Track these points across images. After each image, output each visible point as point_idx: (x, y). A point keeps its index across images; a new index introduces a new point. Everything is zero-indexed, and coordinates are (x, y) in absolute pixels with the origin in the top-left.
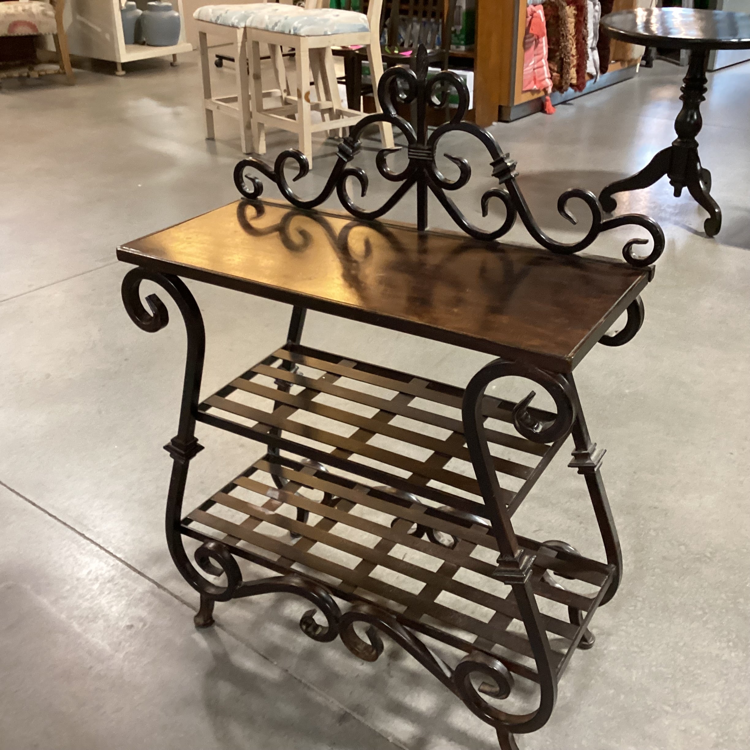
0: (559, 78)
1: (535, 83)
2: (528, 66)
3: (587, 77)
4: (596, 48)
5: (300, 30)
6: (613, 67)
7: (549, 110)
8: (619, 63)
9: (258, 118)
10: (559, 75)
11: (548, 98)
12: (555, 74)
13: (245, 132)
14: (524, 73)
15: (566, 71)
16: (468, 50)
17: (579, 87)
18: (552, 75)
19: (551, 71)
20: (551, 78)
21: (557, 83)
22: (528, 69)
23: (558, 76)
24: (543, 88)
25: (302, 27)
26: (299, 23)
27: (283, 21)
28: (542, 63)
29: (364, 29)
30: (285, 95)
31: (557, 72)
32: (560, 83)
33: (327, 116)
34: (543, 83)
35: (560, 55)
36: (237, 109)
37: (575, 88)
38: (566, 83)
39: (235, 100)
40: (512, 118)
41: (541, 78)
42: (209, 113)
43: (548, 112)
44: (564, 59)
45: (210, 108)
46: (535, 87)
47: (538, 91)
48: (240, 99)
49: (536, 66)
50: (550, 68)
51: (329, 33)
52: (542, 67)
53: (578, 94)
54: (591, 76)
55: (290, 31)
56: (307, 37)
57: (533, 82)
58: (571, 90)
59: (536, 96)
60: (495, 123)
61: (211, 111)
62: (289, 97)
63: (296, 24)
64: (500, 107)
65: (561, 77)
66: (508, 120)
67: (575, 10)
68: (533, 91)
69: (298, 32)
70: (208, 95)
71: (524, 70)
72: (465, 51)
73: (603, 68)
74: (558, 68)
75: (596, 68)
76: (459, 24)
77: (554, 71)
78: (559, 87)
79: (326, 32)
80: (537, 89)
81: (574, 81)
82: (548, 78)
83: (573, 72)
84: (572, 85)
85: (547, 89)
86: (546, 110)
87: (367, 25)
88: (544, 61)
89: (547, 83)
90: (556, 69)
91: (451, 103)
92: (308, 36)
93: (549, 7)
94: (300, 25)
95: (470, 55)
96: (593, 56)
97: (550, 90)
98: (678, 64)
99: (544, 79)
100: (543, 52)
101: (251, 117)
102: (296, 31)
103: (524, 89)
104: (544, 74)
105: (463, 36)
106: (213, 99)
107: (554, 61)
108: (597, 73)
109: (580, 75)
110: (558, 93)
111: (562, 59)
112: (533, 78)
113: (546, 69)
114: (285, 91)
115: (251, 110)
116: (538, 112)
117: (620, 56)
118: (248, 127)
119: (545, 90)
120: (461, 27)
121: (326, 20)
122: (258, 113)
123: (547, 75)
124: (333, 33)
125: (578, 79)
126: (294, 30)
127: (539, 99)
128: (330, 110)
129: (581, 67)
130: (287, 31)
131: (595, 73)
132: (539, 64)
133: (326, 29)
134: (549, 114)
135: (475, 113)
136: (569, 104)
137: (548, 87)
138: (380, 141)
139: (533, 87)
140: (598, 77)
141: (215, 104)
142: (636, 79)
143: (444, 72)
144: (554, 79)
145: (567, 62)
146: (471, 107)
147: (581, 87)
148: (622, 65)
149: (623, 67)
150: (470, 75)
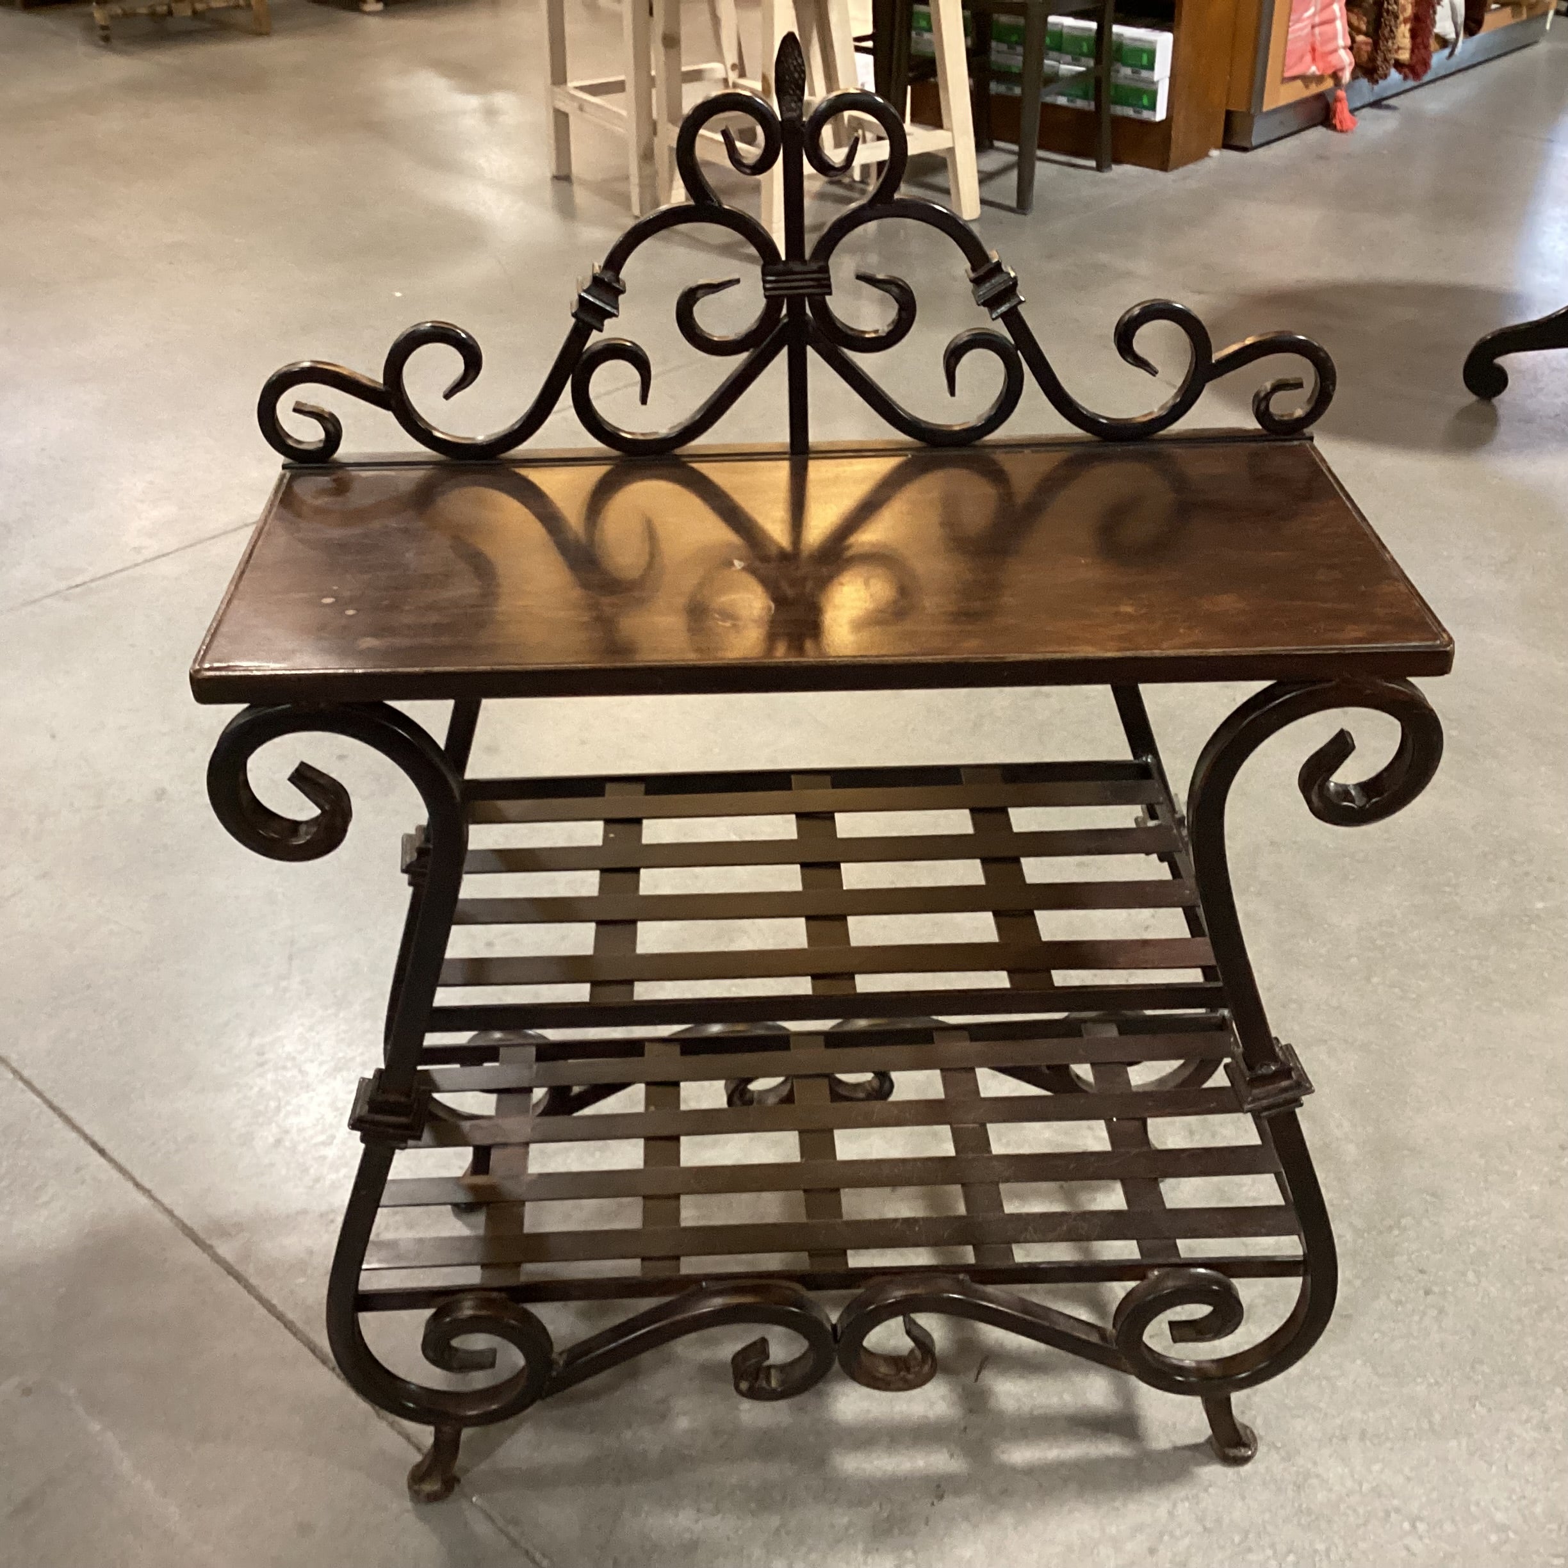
0: (1369, 48)
1: (1314, 60)
2: (1299, 20)
3: (1433, 45)
6: (1497, 18)
7: (1341, 122)
8: (1508, 10)
10: (1370, 40)
11: (1341, 93)
12: (1360, 38)
13: (640, 169)
14: (1290, 37)
15: (1386, 32)
17: (1415, 69)
18: (1353, 40)
19: (1353, 30)
20: (1351, 48)
21: (1365, 57)
22: (1299, 29)
23: (1367, 44)
24: (1330, 72)
28: (1334, 12)
31: (1366, 34)
32: (1372, 59)
34: (1333, 59)
36: (624, 113)
37: (1406, 70)
38: (1386, 60)
39: (618, 87)
40: (1254, 142)
41: (1330, 47)
42: (561, 120)
43: (1338, 126)
44: (1385, 5)
45: (563, 106)
46: (1313, 69)
47: (1319, 79)
49: (1317, 20)
50: (1350, 24)
52: (1331, 21)
53: (1411, 83)
54: (1443, 42)
57: (1308, 57)
58: (1394, 75)
59: (1315, 89)
60: (1215, 153)
61: (566, 115)
64: (1229, 114)
65: (1376, 45)
66: (1245, 144)
68: (1306, 79)
70: (559, 77)
71: (1290, 30)
73: (1472, 24)
74: (1368, 23)
75: (1455, 23)
77: (1359, 32)
78: (1368, 69)
80: (1318, 73)
81: (1405, 56)
82: (1345, 48)
83: (1403, 32)
84: (1398, 65)
85: (1340, 74)
86: (1336, 122)
88: (1338, 9)
89: (1340, 57)
90: (1364, 27)
91: (1116, 103)
97: (1346, 76)
99: (1335, 51)
101: (655, 133)
103: (1287, 74)
104: (1335, 37)
107: (1360, 6)
108: (1457, 35)
109: (1419, 40)
110: (1364, 82)
111: (1379, 4)
112: (1309, 48)
113: (1340, 26)
114: (734, 67)
116: (1315, 125)
119: (1336, 76)
122: (670, 125)
123: (1342, 40)
125: (1412, 51)
127: (1320, 96)
129: (1422, 22)
131: (1452, 36)
132: (1326, 15)
134: (1342, 131)
135: (1170, 127)
136: (1388, 107)
137: (1342, 69)
138: (947, 192)
139: (1309, 68)
140: (1460, 44)
141: (573, 97)
142: (1543, 47)
143: (1103, 32)
144: (1359, 49)
145: (1388, 11)
146: (1160, 114)
147: (1419, 68)
148: (1514, 15)
149: (1518, 20)
150: (1163, 42)
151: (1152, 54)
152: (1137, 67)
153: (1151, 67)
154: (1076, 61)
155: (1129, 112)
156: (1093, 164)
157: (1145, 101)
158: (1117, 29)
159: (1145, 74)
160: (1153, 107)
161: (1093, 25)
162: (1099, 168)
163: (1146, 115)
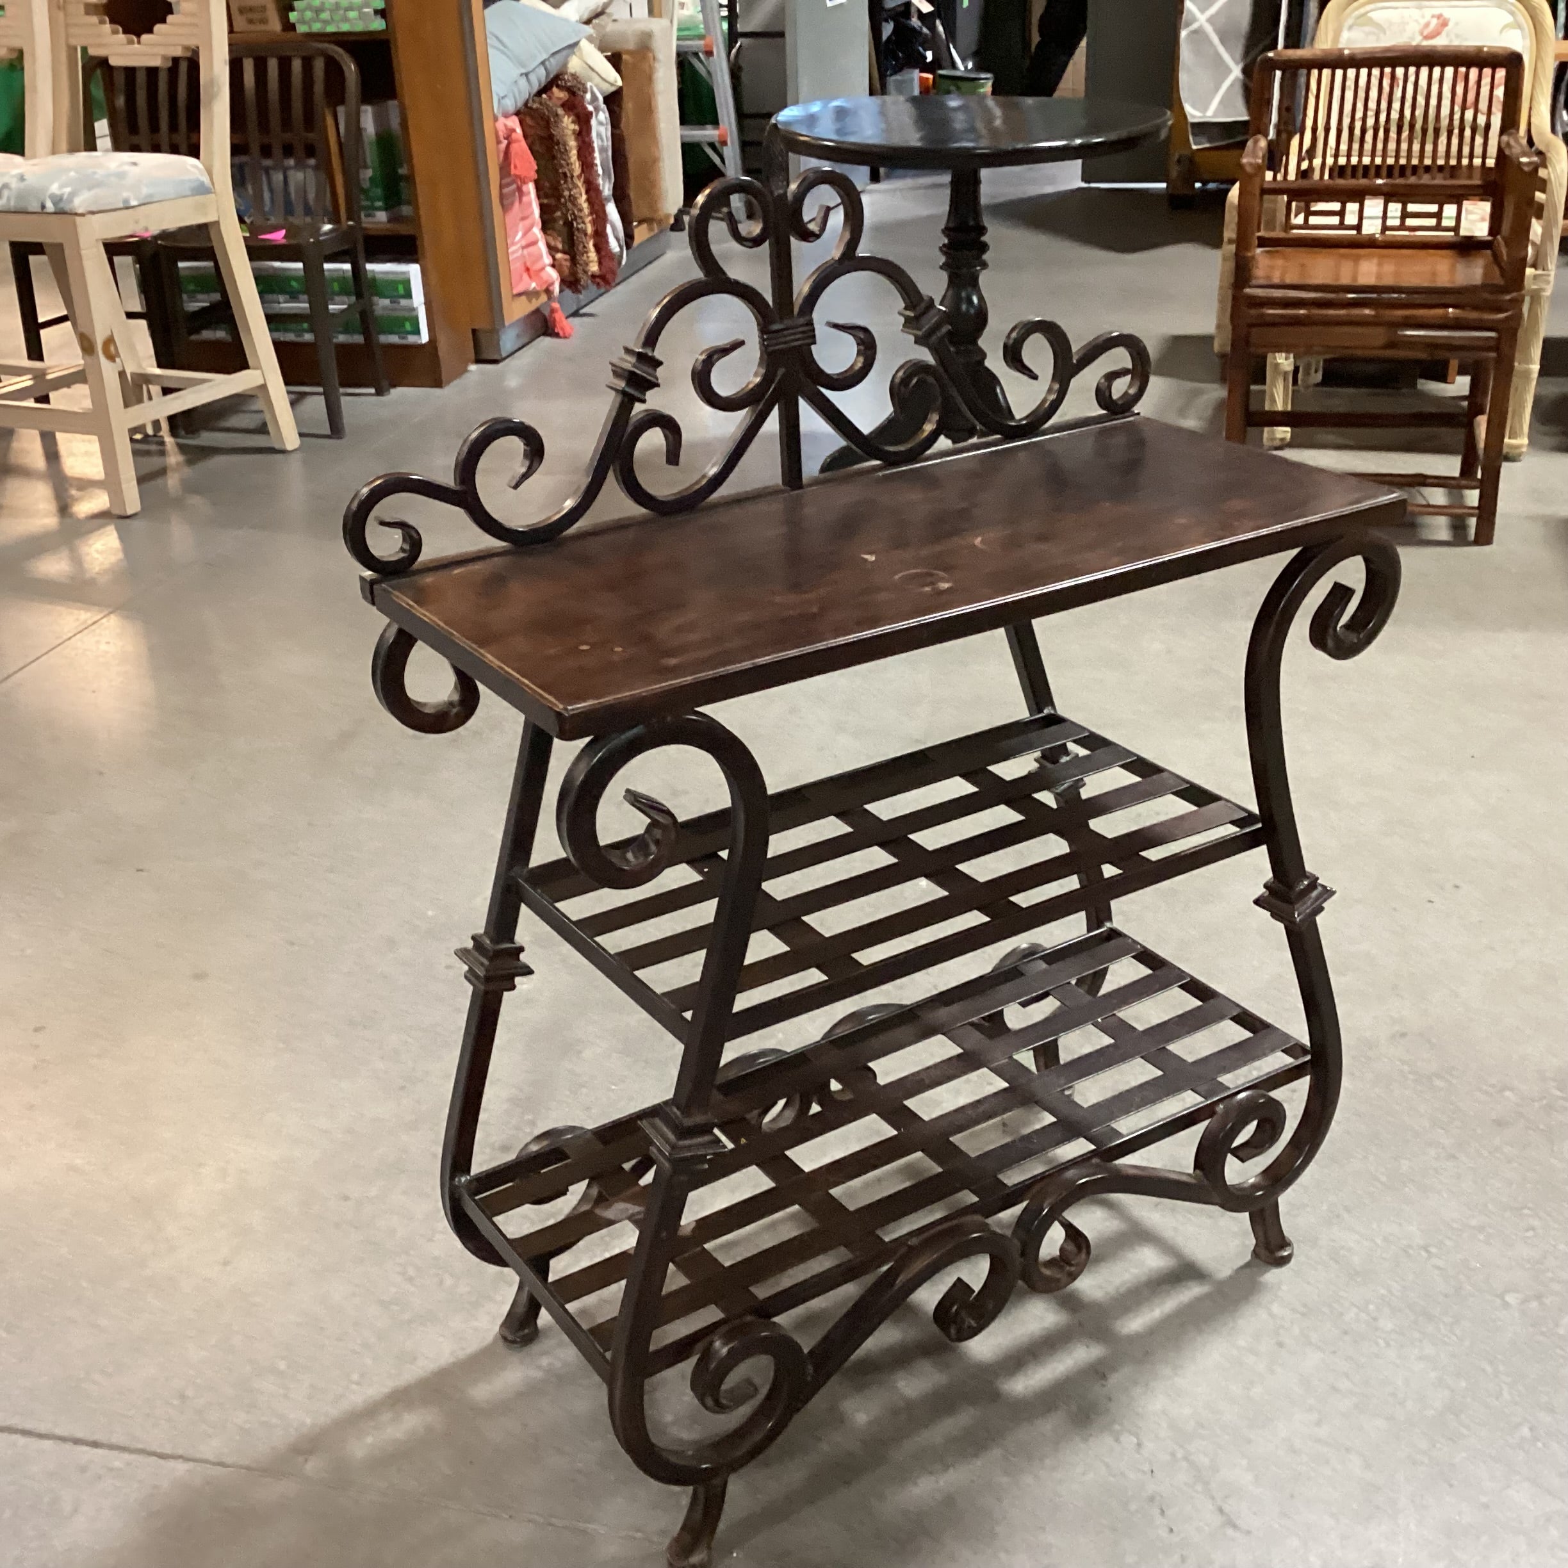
0: (568, 264)
1: (530, 278)
2: (513, 244)
3: (610, 258)
4: (614, 198)
5: (70, 200)
6: (641, 233)
7: (562, 329)
8: (645, 226)
10: (567, 257)
11: (556, 305)
12: (559, 256)
14: (511, 258)
15: (581, 247)
16: (390, 221)
17: (603, 279)
18: (554, 258)
19: (552, 249)
20: (553, 266)
21: (566, 271)
22: (515, 251)
23: (566, 260)
24: (544, 287)
25: (73, 195)
26: (61, 187)
27: (14, 184)
28: (534, 234)
29: (202, 190)
31: (564, 252)
32: (574, 273)
34: (544, 276)
35: (565, 216)
37: (598, 280)
38: (585, 272)
40: (504, 355)
41: (538, 266)
43: (561, 334)
44: (573, 224)
46: (532, 286)
47: (538, 294)
49: (524, 243)
50: (549, 246)
51: (134, 203)
52: (534, 243)
54: (614, 256)
55: (43, 207)
56: (90, 216)
57: (525, 276)
58: (592, 286)
59: (535, 304)
60: (473, 367)
63: (54, 188)
64: (476, 333)
65: (574, 261)
66: (496, 357)
67: (573, 122)
68: (529, 294)
69: (67, 208)
71: (510, 251)
72: (388, 223)
73: (628, 239)
74: (563, 242)
75: (619, 240)
76: (366, 167)
77: (557, 251)
78: (571, 282)
79: (126, 201)
80: (535, 288)
81: (594, 268)
82: (550, 265)
83: (590, 247)
84: (593, 277)
85: (551, 288)
86: (557, 330)
87: (205, 179)
88: (537, 231)
89: (550, 276)
90: (560, 246)
91: (384, 333)
92: (93, 213)
93: (529, 121)
94: (68, 190)
95: (404, 229)
96: (611, 215)
97: (556, 288)
99: (543, 269)
100: (532, 213)
102: (61, 205)
103: (515, 292)
104: (541, 257)
105: (379, 191)
107: (554, 229)
108: (622, 250)
109: (603, 253)
110: (568, 292)
111: (569, 225)
112: (523, 268)
113: (542, 246)
116: (539, 336)
117: (646, 213)
119: (548, 291)
120: (369, 173)
121: (121, 175)
123: (547, 260)
124: (142, 201)
125: (600, 263)
126: (55, 204)
127: (537, 311)
129: (600, 236)
130: (35, 206)
131: (619, 251)
132: (530, 238)
133: (125, 194)
134: (565, 337)
135: (436, 349)
136: (585, 315)
137: (552, 284)
139: (530, 285)
143: (357, 270)
144: (561, 265)
145: (578, 229)
146: (425, 338)
147: (609, 276)
148: (651, 229)
149: (652, 234)
150: (413, 270)
151: (407, 283)
152: (395, 299)
153: (408, 295)
155: (394, 339)
156: (372, 391)
157: (408, 326)
158: (370, 267)
159: (404, 302)
160: (417, 332)
161: (347, 267)
162: (380, 392)
163: (412, 339)
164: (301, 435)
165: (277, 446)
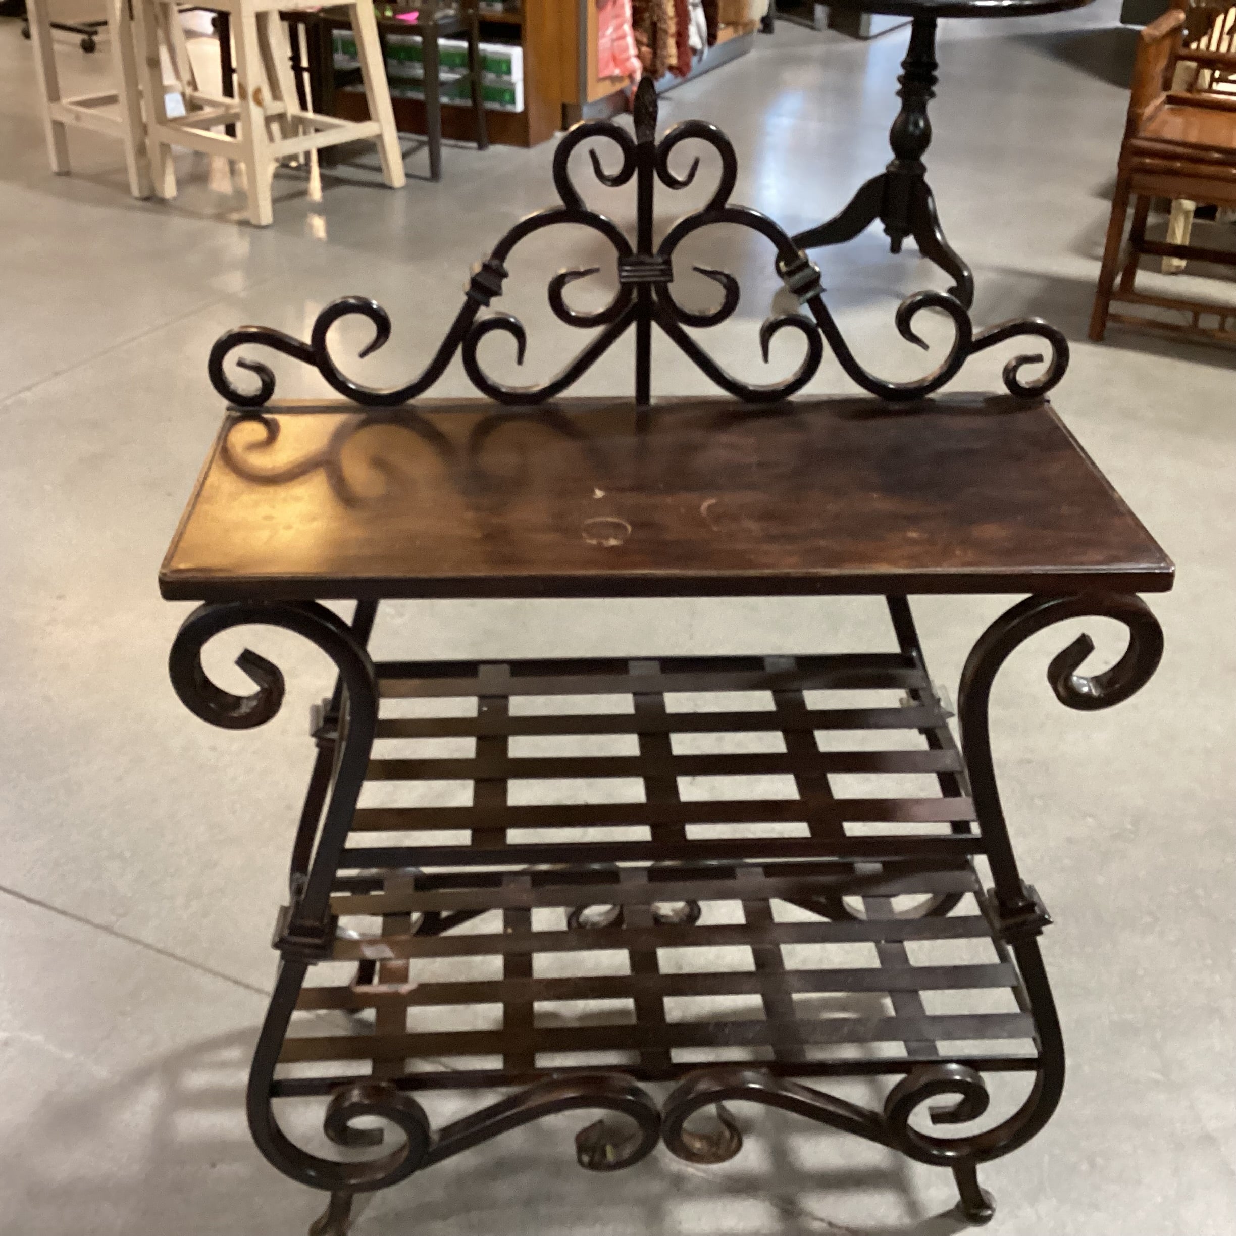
0: (650, 56)
1: (616, 65)
2: (604, 37)
3: (690, 53)
4: (701, 4)
6: (725, 34)
8: (731, 28)
9: (158, 134)
10: (650, 50)
11: (635, 89)
12: (644, 49)
13: (137, 161)
14: (600, 49)
15: (660, 44)
16: (506, 10)
17: (681, 70)
18: (639, 50)
19: (638, 43)
20: (639, 57)
21: (648, 62)
22: (605, 42)
23: (649, 53)
24: (627, 73)
28: (624, 31)
30: (189, 91)
31: (648, 46)
32: (654, 63)
33: (275, 127)
34: (628, 64)
35: (651, 17)
36: (119, 119)
37: (676, 71)
38: (663, 64)
39: (111, 100)
41: (624, 56)
42: (59, 128)
44: (658, 25)
45: (60, 118)
46: (617, 72)
47: (618, 79)
48: (123, 98)
49: (615, 36)
50: (636, 39)
52: (624, 37)
53: (679, 80)
54: (694, 51)
57: (612, 64)
58: (668, 76)
59: (618, 87)
60: (557, 134)
61: (64, 125)
62: (197, 94)
64: (564, 107)
65: (655, 54)
68: (613, 79)
70: (54, 94)
71: (600, 43)
72: (503, 12)
73: (711, 38)
74: (649, 38)
75: (701, 37)
77: (643, 44)
78: (651, 71)
80: (619, 74)
81: (673, 61)
82: (635, 56)
83: (671, 42)
84: (671, 68)
85: (633, 75)
88: (627, 28)
89: (632, 63)
90: (645, 41)
91: (489, 100)
95: (512, 19)
96: (696, 17)
97: (638, 75)
98: (813, 28)
99: (628, 59)
100: (624, 13)
101: (146, 133)
103: (601, 76)
104: (626, 49)
106: (65, 101)
107: (642, 27)
108: (703, 46)
109: (682, 49)
111: (654, 25)
112: (610, 57)
113: (630, 40)
114: (189, 83)
115: (145, 119)
116: (620, 112)
117: (732, 17)
118: (141, 151)
119: (631, 76)
122: (158, 126)
123: (633, 51)
125: (679, 58)
127: (621, 91)
128: (281, 117)
129: (682, 36)
131: (700, 47)
132: (620, 33)
135: (527, 116)
136: (665, 98)
137: (635, 71)
138: (379, 169)
139: (614, 71)
140: (705, 52)
141: (69, 111)
142: (753, 55)
143: (472, 49)
144: (644, 56)
145: (662, 29)
146: (519, 107)
147: (684, 69)
148: (736, 31)
149: (737, 35)
150: (516, 53)
151: (508, 62)
152: (499, 73)
153: (509, 72)
154: (452, 69)
155: (496, 106)
156: (475, 145)
157: (507, 97)
158: (482, 46)
159: (506, 78)
160: (513, 101)
161: (465, 44)
162: (481, 147)
163: (509, 108)
164: (408, 175)
165: (387, 182)
